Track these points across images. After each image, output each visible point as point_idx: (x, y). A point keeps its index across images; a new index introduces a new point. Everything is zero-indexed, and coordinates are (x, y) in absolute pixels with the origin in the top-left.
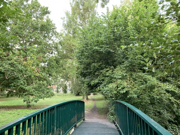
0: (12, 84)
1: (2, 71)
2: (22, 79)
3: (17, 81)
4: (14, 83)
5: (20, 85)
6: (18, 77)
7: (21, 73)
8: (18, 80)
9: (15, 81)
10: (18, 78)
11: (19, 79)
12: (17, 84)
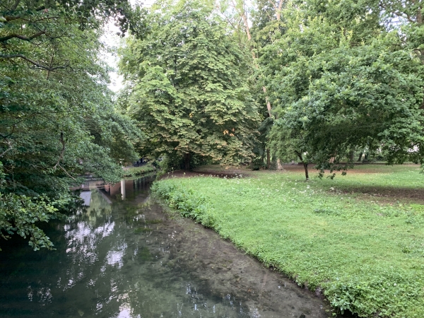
0: (386, 132)
1: (351, 98)
2: (416, 115)
3: (400, 122)
4: (391, 129)
5: (408, 133)
6: (402, 110)
7: (411, 96)
8: (403, 120)
9: (395, 123)
10: (401, 113)
11: (407, 116)
12: (400, 131)
